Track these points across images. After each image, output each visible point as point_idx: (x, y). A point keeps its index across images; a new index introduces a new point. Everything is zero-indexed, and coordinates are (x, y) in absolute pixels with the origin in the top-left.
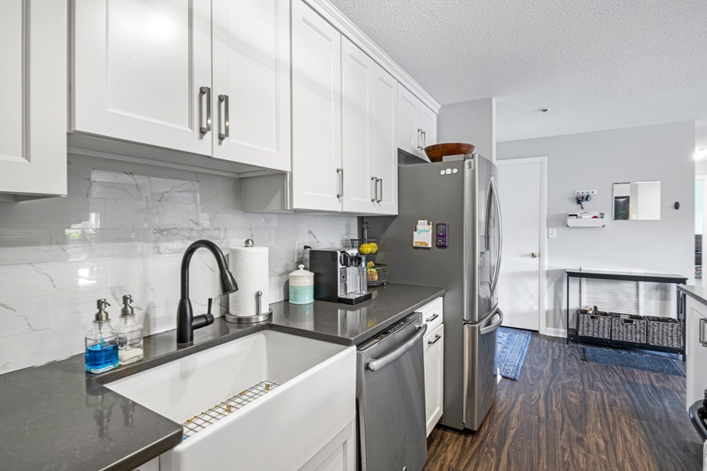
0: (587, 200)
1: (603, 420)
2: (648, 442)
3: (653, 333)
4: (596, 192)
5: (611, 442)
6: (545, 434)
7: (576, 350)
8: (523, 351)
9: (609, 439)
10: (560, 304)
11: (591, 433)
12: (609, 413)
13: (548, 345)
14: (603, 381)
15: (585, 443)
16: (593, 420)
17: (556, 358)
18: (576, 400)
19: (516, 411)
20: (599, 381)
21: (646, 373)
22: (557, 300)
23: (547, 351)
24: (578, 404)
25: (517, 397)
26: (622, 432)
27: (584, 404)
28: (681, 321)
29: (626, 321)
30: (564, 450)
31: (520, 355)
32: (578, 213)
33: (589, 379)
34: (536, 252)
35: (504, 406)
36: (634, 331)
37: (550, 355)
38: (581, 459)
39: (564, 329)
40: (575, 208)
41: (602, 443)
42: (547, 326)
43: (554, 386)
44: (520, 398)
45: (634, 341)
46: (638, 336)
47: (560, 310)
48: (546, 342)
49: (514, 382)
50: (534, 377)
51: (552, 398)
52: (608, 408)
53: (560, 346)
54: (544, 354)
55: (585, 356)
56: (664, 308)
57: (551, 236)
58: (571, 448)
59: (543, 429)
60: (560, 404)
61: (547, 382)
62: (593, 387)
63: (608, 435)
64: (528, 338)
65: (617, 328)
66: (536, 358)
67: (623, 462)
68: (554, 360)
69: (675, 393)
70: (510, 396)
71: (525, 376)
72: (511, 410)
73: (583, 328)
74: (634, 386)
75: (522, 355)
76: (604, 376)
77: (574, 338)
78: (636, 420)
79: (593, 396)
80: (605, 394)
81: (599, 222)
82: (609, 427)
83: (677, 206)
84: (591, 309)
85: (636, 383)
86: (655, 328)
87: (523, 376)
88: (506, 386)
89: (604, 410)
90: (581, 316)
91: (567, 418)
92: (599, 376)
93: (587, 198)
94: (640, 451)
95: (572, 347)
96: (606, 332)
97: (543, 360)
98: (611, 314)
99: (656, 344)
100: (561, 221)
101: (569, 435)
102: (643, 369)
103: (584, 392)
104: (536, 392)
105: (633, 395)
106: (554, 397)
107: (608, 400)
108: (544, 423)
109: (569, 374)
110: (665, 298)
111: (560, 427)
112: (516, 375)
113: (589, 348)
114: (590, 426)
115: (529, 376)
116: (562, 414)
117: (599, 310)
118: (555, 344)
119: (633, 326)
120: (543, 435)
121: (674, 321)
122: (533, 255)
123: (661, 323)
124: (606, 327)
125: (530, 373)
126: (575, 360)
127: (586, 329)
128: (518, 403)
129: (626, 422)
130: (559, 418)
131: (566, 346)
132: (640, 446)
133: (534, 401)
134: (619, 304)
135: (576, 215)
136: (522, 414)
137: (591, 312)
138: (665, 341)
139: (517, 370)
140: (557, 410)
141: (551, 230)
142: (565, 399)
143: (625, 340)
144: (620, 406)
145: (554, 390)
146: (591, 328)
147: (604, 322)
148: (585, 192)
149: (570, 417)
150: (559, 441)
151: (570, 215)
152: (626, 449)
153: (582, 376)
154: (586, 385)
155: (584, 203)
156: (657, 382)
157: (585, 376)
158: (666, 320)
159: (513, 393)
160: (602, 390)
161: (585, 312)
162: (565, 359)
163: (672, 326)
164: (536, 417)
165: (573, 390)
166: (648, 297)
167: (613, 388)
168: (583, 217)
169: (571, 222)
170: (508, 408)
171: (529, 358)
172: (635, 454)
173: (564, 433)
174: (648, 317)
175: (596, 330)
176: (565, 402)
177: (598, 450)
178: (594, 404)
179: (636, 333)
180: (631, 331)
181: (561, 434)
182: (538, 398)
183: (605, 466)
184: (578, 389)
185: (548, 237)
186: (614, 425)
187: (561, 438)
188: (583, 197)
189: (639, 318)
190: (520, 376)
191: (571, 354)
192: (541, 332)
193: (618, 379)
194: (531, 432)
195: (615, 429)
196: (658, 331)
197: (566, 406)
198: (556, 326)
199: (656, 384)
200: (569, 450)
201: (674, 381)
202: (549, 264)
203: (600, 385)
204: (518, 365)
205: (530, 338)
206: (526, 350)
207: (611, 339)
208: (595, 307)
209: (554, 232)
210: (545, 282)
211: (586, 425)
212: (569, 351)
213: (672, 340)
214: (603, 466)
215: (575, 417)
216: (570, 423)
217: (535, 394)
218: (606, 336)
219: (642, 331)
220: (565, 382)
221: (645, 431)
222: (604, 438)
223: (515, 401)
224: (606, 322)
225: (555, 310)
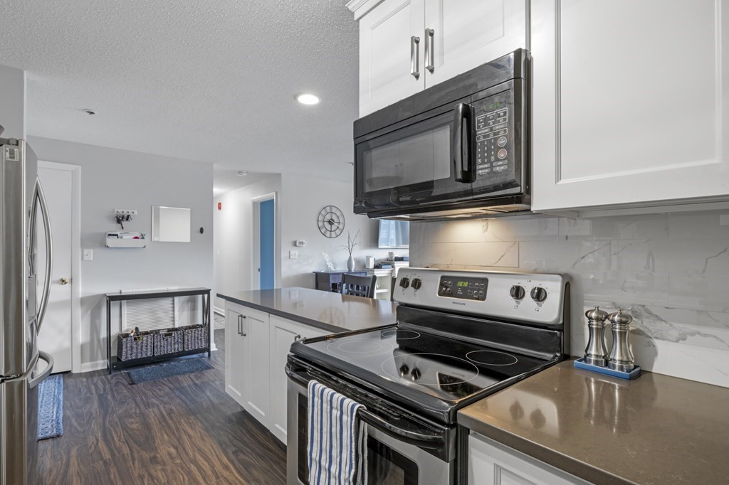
0: (127, 219)
1: (167, 430)
2: (206, 430)
3: (188, 340)
4: (136, 212)
5: (179, 446)
6: (117, 475)
7: (120, 378)
8: (58, 399)
9: (177, 443)
10: (98, 334)
11: (161, 447)
12: (170, 422)
13: (87, 382)
14: (156, 397)
15: (159, 459)
16: (159, 435)
17: (102, 392)
18: (137, 425)
19: (73, 469)
20: (152, 398)
21: (187, 375)
22: (94, 329)
23: (89, 390)
24: (140, 428)
25: (68, 453)
26: (185, 432)
27: (146, 425)
28: (206, 326)
29: (166, 335)
30: (141, 477)
31: (56, 406)
32: (118, 233)
33: (142, 399)
34: (67, 279)
35: (55, 472)
36: (173, 342)
37: (94, 392)
38: (160, 476)
39: (103, 359)
40: (114, 228)
41: (173, 450)
42: (82, 362)
43: (110, 422)
44: (74, 452)
45: (173, 351)
46: (176, 346)
47: (99, 340)
48: (84, 380)
49: (58, 439)
50: (83, 422)
51: (112, 435)
52: (167, 417)
53: (102, 379)
54: (86, 393)
55: (132, 380)
56: (193, 317)
57: (85, 258)
58: (147, 471)
59: (113, 470)
60: (122, 436)
61: (101, 420)
62: (149, 405)
63: (175, 441)
64: (59, 383)
65: (159, 344)
66: (78, 401)
67: (194, 456)
68: (100, 396)
69: (211, 383)
70: (59, 457)
71: (71, 426)
72: (66, 472)
73: (127, 352)
74: (182, 390)
75: (59, 404)
76: (155, 391)
77: (118, 365)
78: (192, 417)
79: (152, 414)
80: (161, 407)
81: (140, 243)
82: (174, 433)
83: (202, 231)
84: (132, 332)
85: (182, 387)
86: (189, 335)
87: (68, 428)
88: (49, 448)
89: (165, 421)
90: (124, 340)
91: (135, 446)
92: (151, 394)
93: (128, 218)
94: (203, 439)
95: (115, 375)
96: (149, 350)
97: (87, 400)
98: (152, 332)
99: (190, 349)
100: (99, 241)
101: (142, 461)
102: (184, 373)
103: (142, 413)
104: (91, 437)
105: (183, 397)
106: (113, 433)
107: (165, 411)
108: (113, 464)
109: (122, 403)
110: (194, 309)
111: (130, 458)
112: (58, 429)
113: (133, 372)
114: (158, 441)
115: (75, 424)
116: (129, 445)
117: (140, 331)
118: (95, 379)
119: (172, 339)
120: (115, 477)
121: (201, 326)
122: (63, 281)
123: (193, 330)
124: (149, 345)
125: (76, 420)
126: (123, 388)
127: (129, 352)
128: (73, 460)
129: (186, 422)
130: (126, 450)
131: (109, 377)
132: (201, 435)
133: (93, 448)
134: (158, 321)
135: (117, 235)
136: (83, 468)
137: (132, 334)
138: (196, 344)
139: (58, 423)
140: (121, 444)
141: (86, 251)
142: (125, 428)
143: (166, 353)
144: (176, 411)
145: (111, 426)
146: (135, 350)
147: (147, 341)
148: (125, 211)
149: (136, 442)
150: (134, 472)
151: (110, 235)
152: (193, 444)
153: (135, 401)
154: (142, 407)
155: (124, 223)
156: (197, 380)
157: (138, 399)
158: (195, 327)
159: (62, 452)
160: (157, 405)
161: (127, 336)
162: (112, 390)
163: (201, 331)
164: (101, 462)
165: (131, 417)
166: (182, 310)
167: (166, 399)
168: (124, 237)
169: (111, 242)
170: (62, 471)
171: (68, 405)
172: (200, 444)
173: (136, 462)
174: (182, 327)
175: (139, 351)
176: (127, 432)
177: (172, 458)
178: (155, 420)
179: (174, 344)
180: (171, 343)
181: (133, 464)
182: (95, 442)
183: (182, 468)
184: (136, 413)
185: (82, 259)
186: (177, 428)
187: (135, 468)
188: (123, 217)
189: (176, 330)
190: (64, 429)
191: (117, 383)
192: (74, 372)
193: (167, 389)
194: (101, 481)
195: (179, 432)
196: (191, 337)
197: (130, 435)
198: (93, 359)
199: (197, 382)
200: (146, 474)
201: (209, 374)
202: (82, 290)
203: (154, 401)
204: (57, 417)
205: (62, 382)
206: (61, 397)
207: (154, 355)
208: (137, 329)
209: (90, 254)
210: (79, 312)
211: (154, 442)
212: (114, 381)
213: (201, 342)
214: (180, 469)
215: (142, 440)
216: (138, 448)
217: (91, 439)
218: (149, 354)
219: (180, 340)
220: (120, 412)
221: (202, 422)
222: (173, 445)
223: (68, 460)
224: (149, 340)
225: (92, 342)
